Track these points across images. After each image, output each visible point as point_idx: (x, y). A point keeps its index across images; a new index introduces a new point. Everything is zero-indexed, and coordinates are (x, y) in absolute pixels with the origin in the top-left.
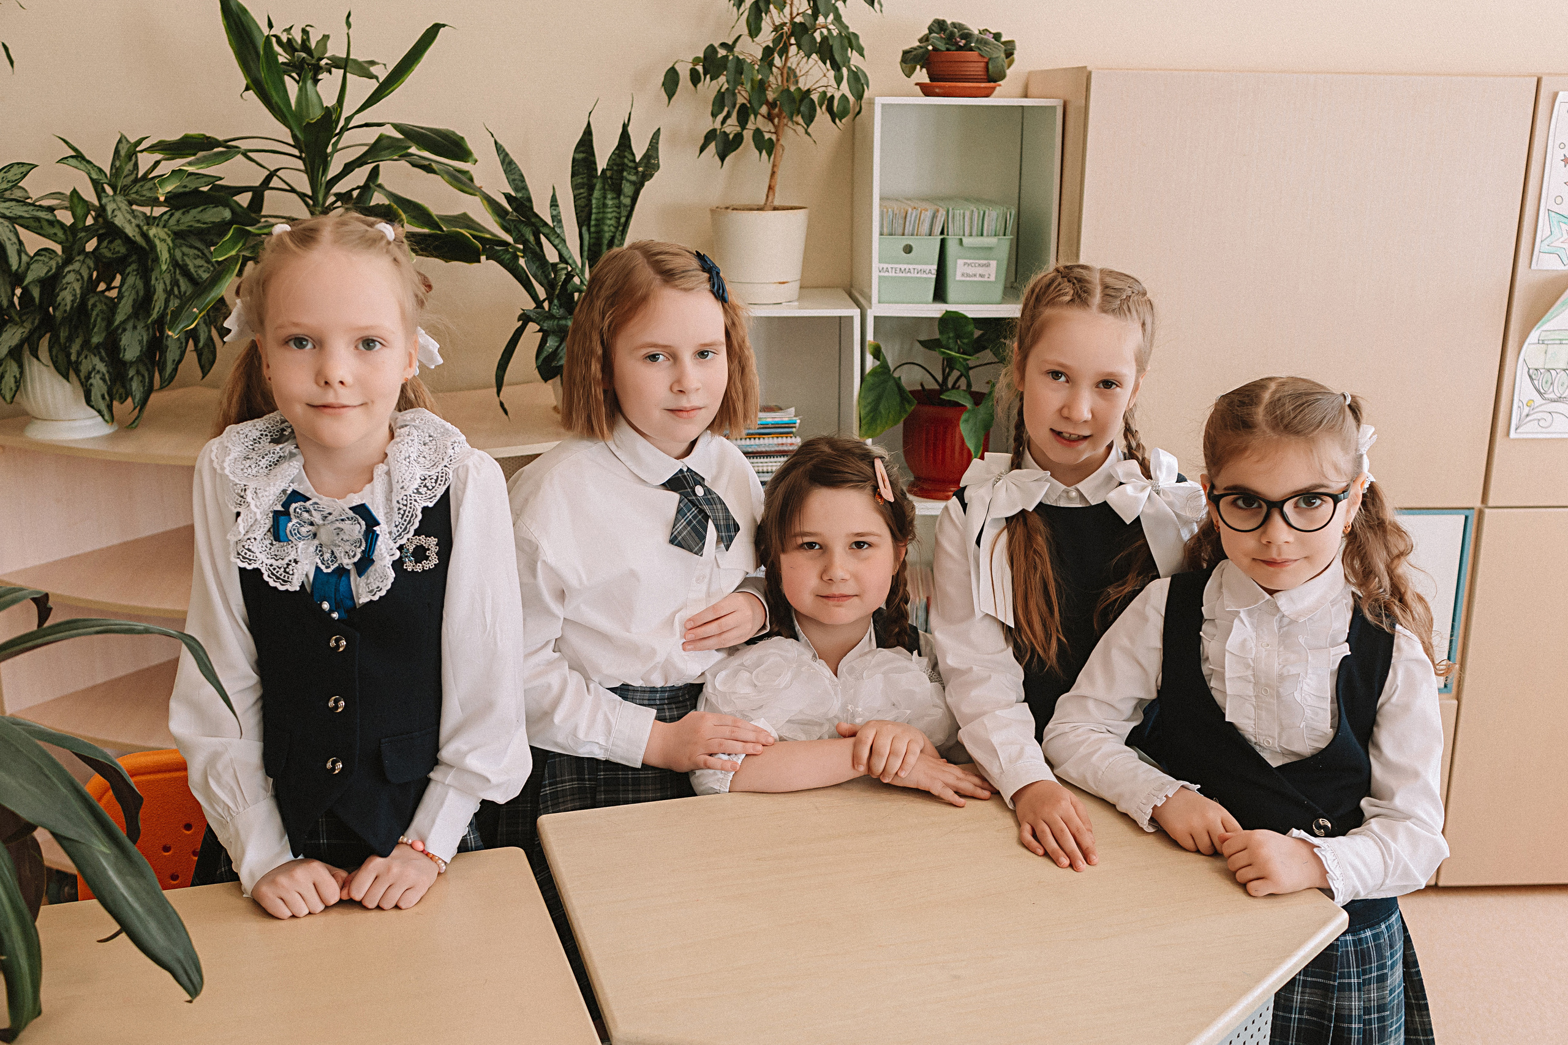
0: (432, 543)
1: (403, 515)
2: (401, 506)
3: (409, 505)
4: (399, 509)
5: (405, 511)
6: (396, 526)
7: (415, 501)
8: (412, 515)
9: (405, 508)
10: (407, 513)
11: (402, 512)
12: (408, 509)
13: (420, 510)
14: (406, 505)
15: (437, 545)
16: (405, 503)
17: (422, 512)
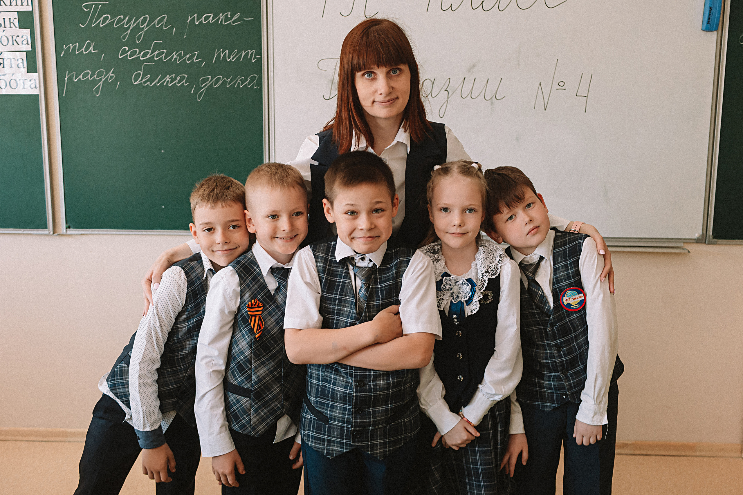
0: (490, 293)
1: (481, 281)
2: (481, 278)
3: (483, 278)
4: (480, 279)
5: (482, 280)
6: (479, 285)
7: (486, 276)
8: (484, 281)
9: (482, 279)
10: (482, 281)
11: (481, 280)
12: (483, 279)
13: (487, 279)
14: (482, 278)
15: (492, 294)
16: (482, 277)
17: (488, 280)
